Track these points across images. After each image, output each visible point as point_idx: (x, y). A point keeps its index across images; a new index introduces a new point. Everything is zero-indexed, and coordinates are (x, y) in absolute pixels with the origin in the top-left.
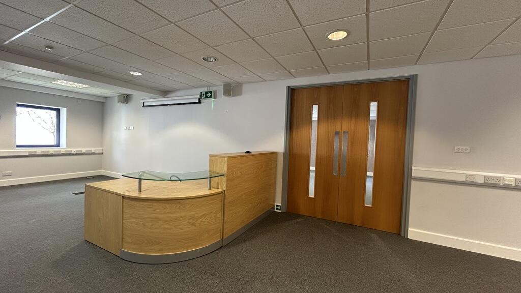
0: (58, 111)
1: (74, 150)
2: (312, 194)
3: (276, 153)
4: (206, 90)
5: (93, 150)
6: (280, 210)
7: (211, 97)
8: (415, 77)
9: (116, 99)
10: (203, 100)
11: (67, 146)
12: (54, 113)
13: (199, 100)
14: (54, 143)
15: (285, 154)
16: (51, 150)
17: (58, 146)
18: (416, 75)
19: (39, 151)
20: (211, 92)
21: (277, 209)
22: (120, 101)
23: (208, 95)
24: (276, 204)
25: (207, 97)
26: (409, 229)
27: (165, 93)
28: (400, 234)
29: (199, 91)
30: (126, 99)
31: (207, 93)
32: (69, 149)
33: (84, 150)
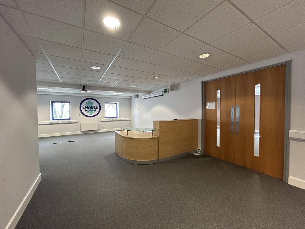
0: (117, 103)
1: (121, 119)
2: (218, 145)
3: (197, 120)
4: (164, 89)
5: (128, 119)
6: (200, 152)
7: (167, 92)
8: (290, 62)
9: (134, 97)
10: (164, 94)
11: (119, 117)
12: (115, 105)
13: (163, 94)
14: (116, 116)
15: (202, 120)
16: (115, 119)
17: (117, 117)
18: (291, 60)
19: (111, 119)
20: (167, 90)
21: (199, 151)
22: (135, 98)
23: (165, 91)
24: (198, 149)
25: (165, 92)
26: (290, 177)
27: (150, 92)
28: (283, 180)
29: (162, 90)
30: (137, 96)
31: (165, 90)
32: (120, 119)
33: (125, 119)
